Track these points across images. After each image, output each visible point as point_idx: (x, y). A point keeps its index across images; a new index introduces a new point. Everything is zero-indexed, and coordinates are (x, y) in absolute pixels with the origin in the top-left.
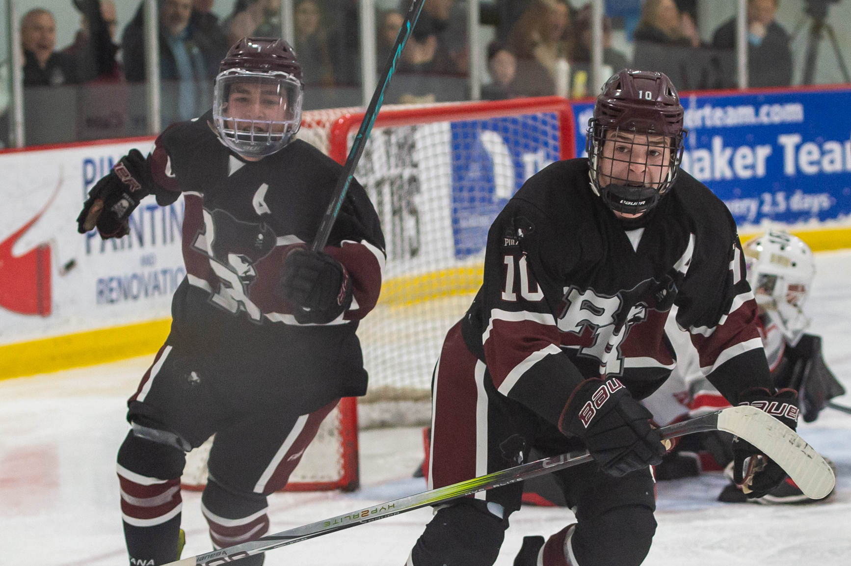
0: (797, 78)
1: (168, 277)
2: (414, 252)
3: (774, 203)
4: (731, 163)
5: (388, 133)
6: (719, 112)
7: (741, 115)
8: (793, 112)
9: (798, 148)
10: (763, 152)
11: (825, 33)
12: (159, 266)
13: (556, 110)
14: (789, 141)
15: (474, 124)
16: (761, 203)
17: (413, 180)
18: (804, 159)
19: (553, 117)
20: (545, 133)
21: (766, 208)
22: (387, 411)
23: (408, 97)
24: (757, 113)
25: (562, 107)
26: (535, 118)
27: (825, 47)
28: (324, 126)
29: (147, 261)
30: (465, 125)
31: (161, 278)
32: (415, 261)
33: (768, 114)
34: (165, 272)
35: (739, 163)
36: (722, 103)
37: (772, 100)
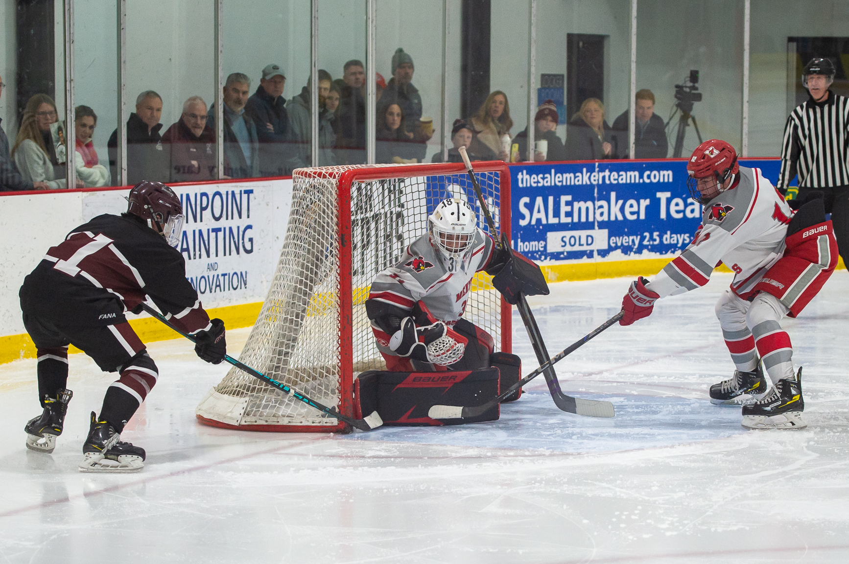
0: (670, 153)
1: (227, 277)
3: (652, 238)
4: (622, 210)
5: (382, 183)
6: (615, 175)
7: (632, 177)
8: (667, 176)
9: (669, 201)
10: (645, 203)
11: (690, 121)
12: (220, 271)
13: (498, 170)
14: (663, 196)
15: (441, 179)
16: (643, 238)
17: (399, 215)
18: (673, 208)
19: (496, 175)
20: (490, 186)
21: (645, 243)
23: (397, 158)
24: (641, 177)
25: (503, 168)
26: (483, 175)
27: (690, 130)
28: (335, 177)
29: (211, 267)
30: (434, 178)
31: (221, 278)
33: (649, 177)
34: (224, 275)
35: (627, 210)
36: (618, 169)
37: (652, 168)
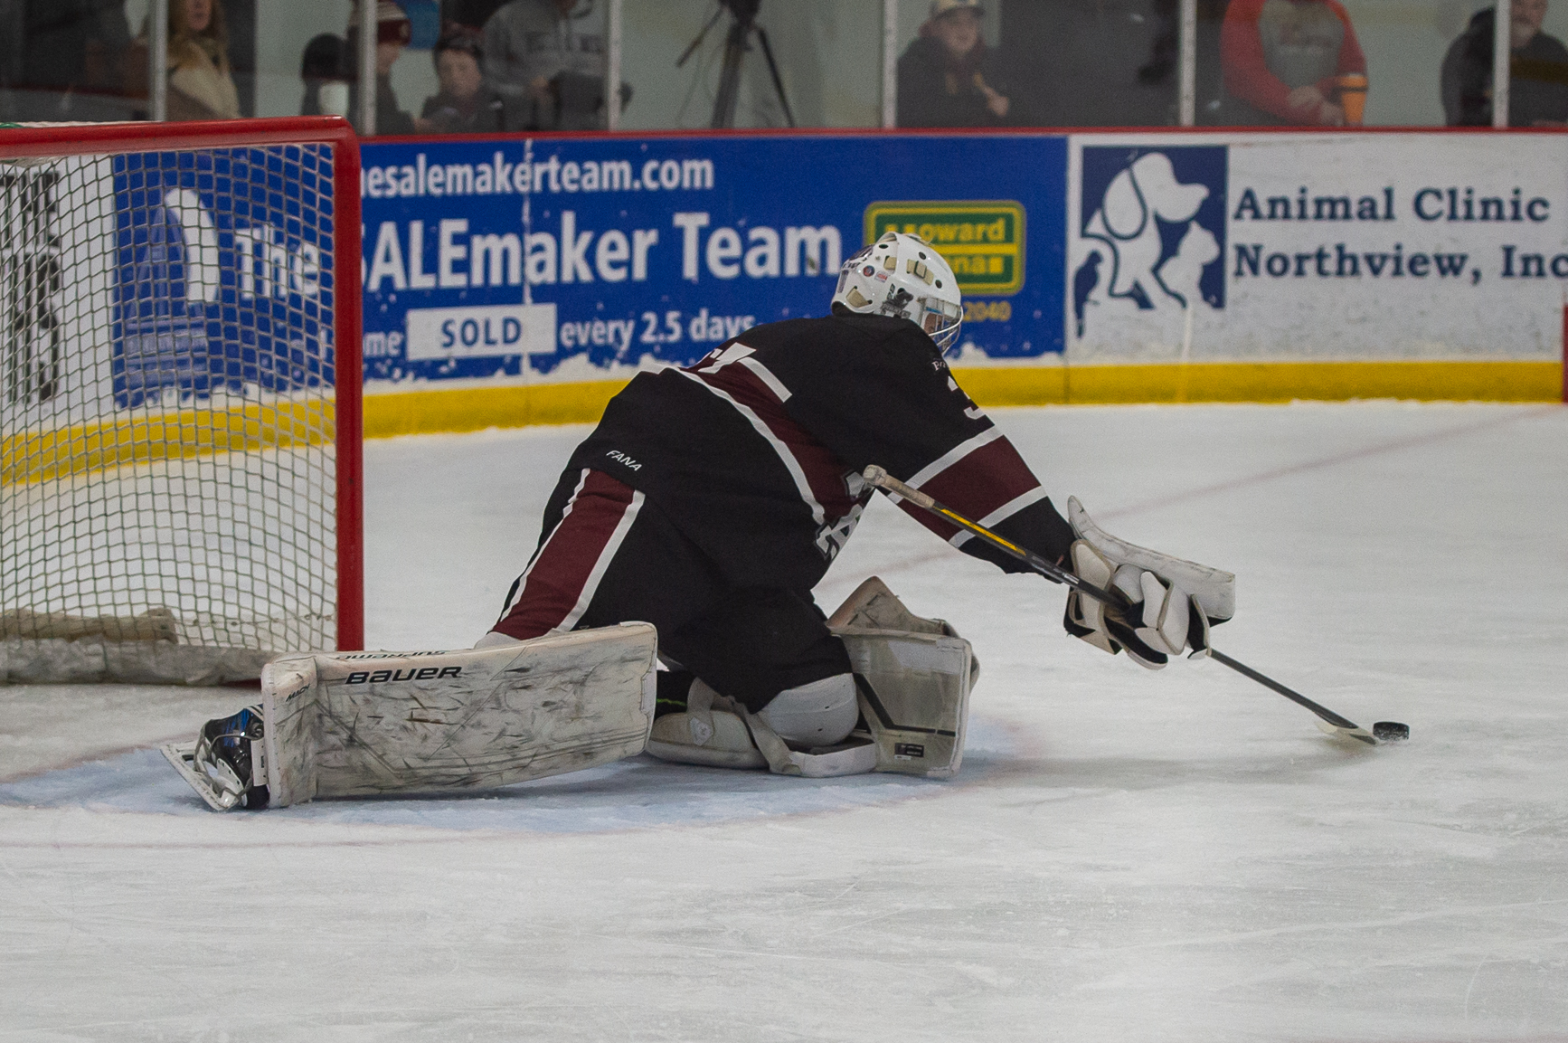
2: (47, 392)
3: (662, 328)
4: (590, 256)
6: (572, 169)
7: (612, 175)
8: (698, 173)
9: (704, 235)
10: (645, 240)
11: (753, 40)
13: (327, 139)
14: (690, 223)
16: (641, 327)
18: (714, 253)
19: (325, 152)
20: (309, 180)
21: (648, 337)
22: (20, 655)
24: (637, 174)
25: (339, 135)
26: (293, 153)
32: (48, 406)
33: (655, 175)
36: (580, 155)
37: (662, 153)
